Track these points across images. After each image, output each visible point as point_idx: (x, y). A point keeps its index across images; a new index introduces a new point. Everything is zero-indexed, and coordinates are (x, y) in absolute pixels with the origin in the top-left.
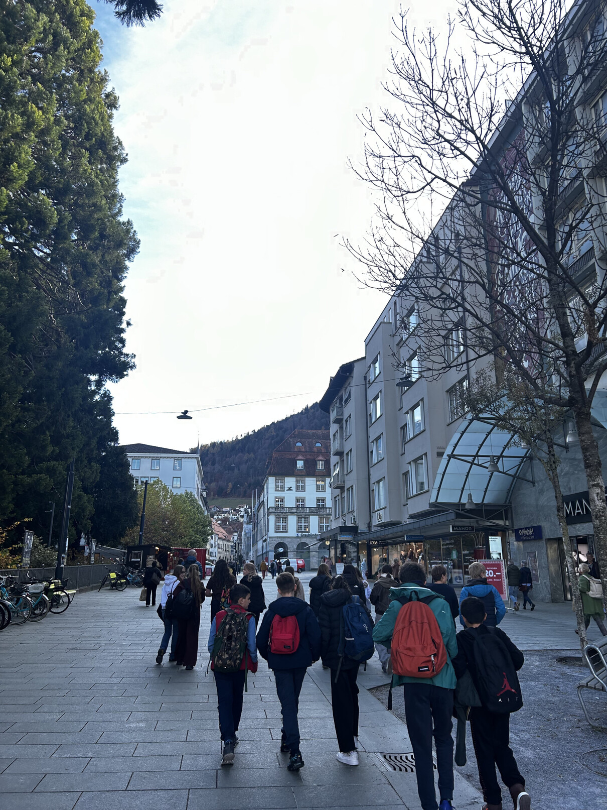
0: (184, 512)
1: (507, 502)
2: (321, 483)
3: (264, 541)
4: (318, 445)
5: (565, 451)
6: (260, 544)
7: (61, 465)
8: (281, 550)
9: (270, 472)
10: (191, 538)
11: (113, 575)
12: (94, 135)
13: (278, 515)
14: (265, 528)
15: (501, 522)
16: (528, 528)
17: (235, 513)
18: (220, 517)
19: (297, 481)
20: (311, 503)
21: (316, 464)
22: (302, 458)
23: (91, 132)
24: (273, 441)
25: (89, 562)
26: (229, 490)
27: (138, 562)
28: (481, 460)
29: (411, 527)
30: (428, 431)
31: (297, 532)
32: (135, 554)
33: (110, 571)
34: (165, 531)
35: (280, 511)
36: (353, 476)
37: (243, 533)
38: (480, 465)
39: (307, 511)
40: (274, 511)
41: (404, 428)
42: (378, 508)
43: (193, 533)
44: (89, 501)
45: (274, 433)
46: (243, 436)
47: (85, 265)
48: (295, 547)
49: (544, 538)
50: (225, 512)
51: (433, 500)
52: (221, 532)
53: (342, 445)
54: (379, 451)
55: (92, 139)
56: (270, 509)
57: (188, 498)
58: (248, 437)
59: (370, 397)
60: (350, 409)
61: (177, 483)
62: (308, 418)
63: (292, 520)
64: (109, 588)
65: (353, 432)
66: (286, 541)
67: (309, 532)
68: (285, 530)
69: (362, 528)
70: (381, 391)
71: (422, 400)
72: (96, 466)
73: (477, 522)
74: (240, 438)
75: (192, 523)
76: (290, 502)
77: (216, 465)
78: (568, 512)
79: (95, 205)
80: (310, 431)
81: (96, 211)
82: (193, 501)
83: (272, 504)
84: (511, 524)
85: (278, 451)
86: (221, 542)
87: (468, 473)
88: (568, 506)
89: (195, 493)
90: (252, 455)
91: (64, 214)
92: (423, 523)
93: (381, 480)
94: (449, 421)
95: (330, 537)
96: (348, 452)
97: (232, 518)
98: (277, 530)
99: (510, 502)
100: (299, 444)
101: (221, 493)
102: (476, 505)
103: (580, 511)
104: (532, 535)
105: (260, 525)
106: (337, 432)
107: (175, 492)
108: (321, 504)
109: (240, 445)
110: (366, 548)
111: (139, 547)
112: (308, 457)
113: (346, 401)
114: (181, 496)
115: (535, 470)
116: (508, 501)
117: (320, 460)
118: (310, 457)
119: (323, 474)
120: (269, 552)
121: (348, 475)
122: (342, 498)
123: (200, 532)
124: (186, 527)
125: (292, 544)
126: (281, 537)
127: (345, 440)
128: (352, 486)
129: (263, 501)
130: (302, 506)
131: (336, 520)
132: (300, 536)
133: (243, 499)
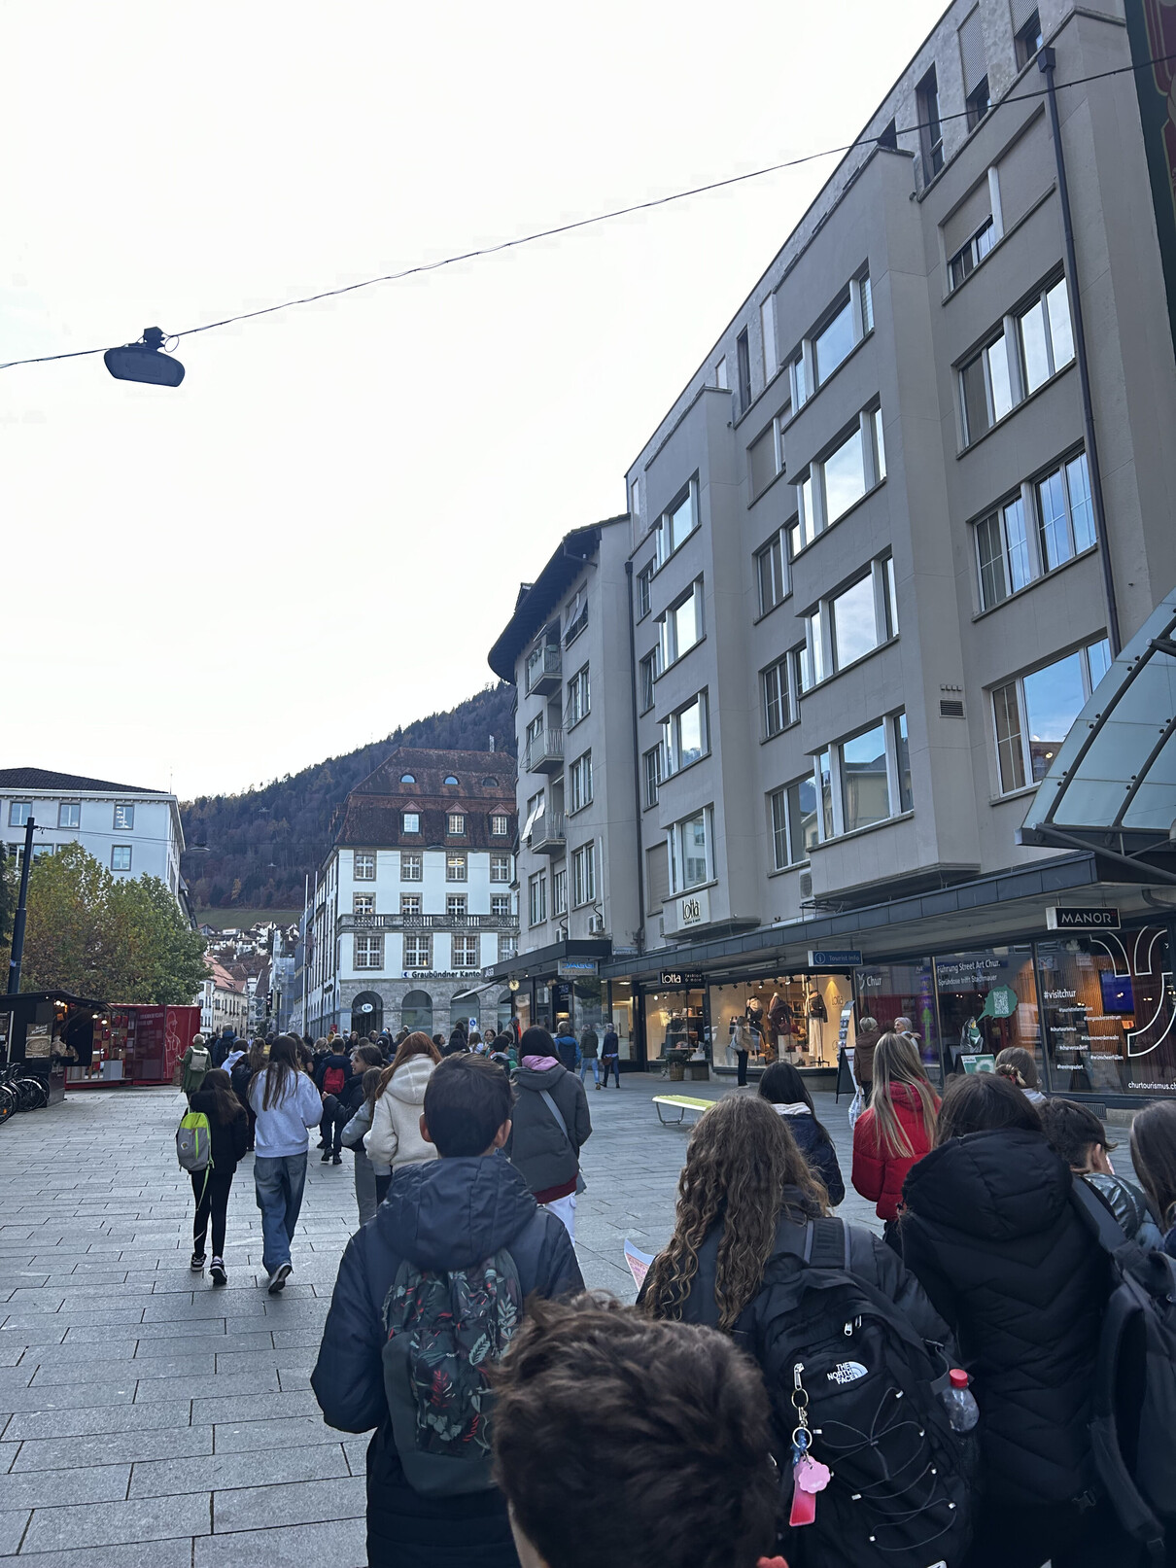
0: (140, 921)
2: (457, 864)
3: (326, 991)
4: (452, 781)
6: (316, 996)
8: (367, 1008)
9: (342, 838)
10: (157, 984)
13: (361, 932)
17: (247, 938)
18: (217, 948)
19: (404, 858)
20: (434, 906)
21: (447, 822)
22: (416, 809)
24: (328, 796)
26: (235, 894)
30: (910, 644)
31: (405, 968)
34: (93, 967)
35: (367, 926)
37: (272, 976)
39: (428, 922)
40: (351, 923)
41: (770, 671)
42: (678, 891)
43: (162, 971)
46: (265, 786)
48: (399, 1000)
50: (228, 938)
51: (1039, 817)
52: (222, 975)
53: (557, 744)
56: (344, 919)
57: (151, 892)
58: (275, 788)
59: (657, 606)
60: (584, 652)
61: (122, 858)
63: (394, 945)
65: (596, 704)
66: (377, 989)
67: (429, 968)
68: (377, 964)
69: (622, 944)
70: (700, 578)
75: (160, 949)
76: (387, 905)
82: (162, 897)
83: (346, 907)
85: (362, 792)
86: (221, 996)
89: (166, 882)
90: (284, 823)
93: (696, 814)
94: (977, 609)
95: (521, 972)
96: (578, 761)
97: (242, 949)
98: (359, 963)
100: (408, 779)
101: (219, 899)
106: (539, 718)
107: (117, 876)
108: (456, 907)
110: (631, 998)
111: (5, 1002)
112: (429, 806)
113: (572, 635)
114: (132, 885)
117: (454, 814)
118: (432, 807)
119: (466, 844)
120: (339, 1013)
121: (579, 817)
122: (554, 877)
123: (180, 969)
124: (145, 958)
125: (394, 994)
126: (368, 981)
127: (565, 731)
128: (592, 841)
129: (324, 904)
130: (415, 912)
131: (535, 931)
132: (410, 976)
133: (268, 910)
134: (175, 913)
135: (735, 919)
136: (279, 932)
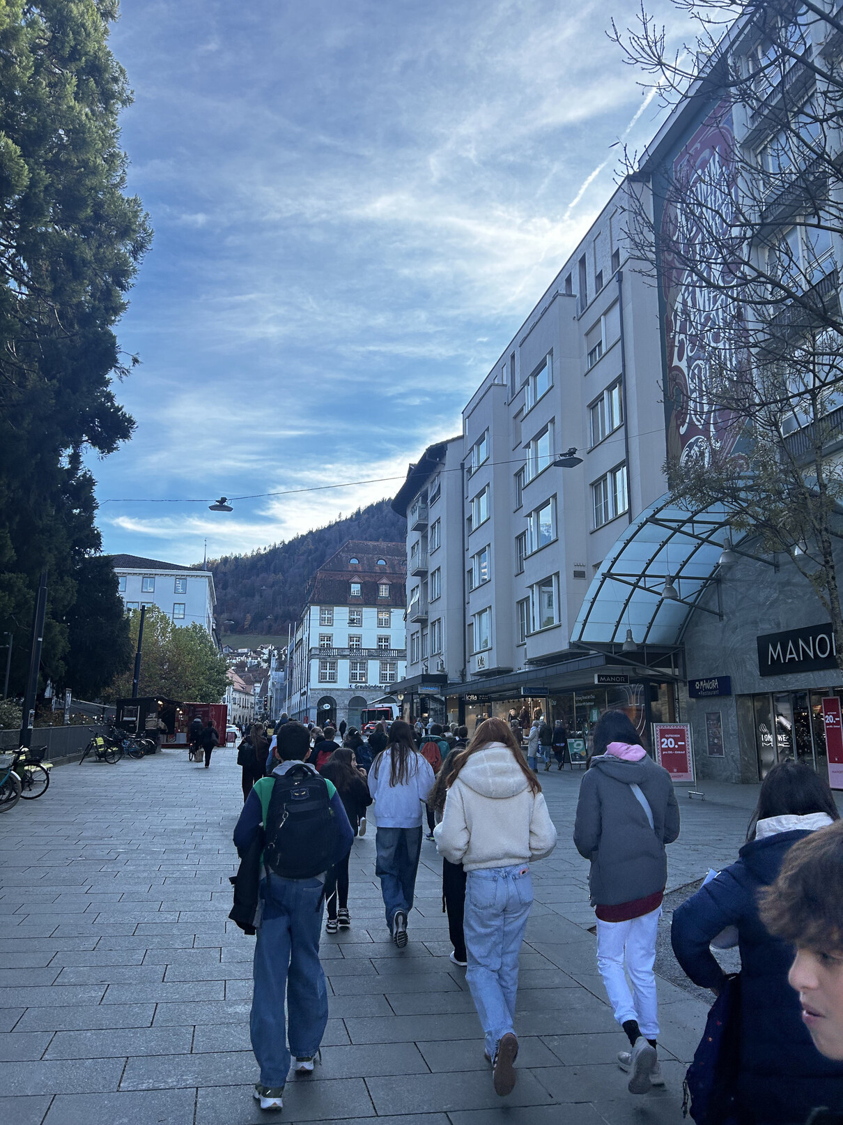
0: (191, 652)
1: (678, 643)
2: (384, 616)
3: (302, 695)
4: (381, 562)
5: (774, 571)
6: (296, 698)
7: (21, 578)
8: (327, 707)
9: (313, 599)
10: (201, 690)
11: (100, 741)
12: (83, 52)
13: (324, 658)
14: (305, 676)
15: (668, 671)
16: (711, 679)
17: (255, 656)
18: (234, 661)
19: (350, 612)
20: (369, 643)
21: (378, 589)
22: (359, 581)
23: (79, 47)
24: (310, 558)
25: (62, 722)
26: (247, 623)
27: (133, 722)
28: (649, 582)
29: (531, 676)
30: (561, 543)
31: (350, 682)
32: (128, 711)
33: (96, 736)
34: (164, 678)
35: (327, 655)
36: (442, 604)
37: (270, 684)
38: (648, 590)
39: (364, 653)
40: (317, 653)
41: (520, 538)
42: (478, 650)
43: (204, 682)
44: (62, 633)
45: (311, 547)
46: (268, 549)
47: (70, 261)
48: (347, 702)
49: (733, 693)
50: (241, 655)
51: (574, 638)
52: (238, 681)
53: (425, 561)
54: (483, 569)
55: (80, 59)
56: (313, 650)
57: (197, 633)
58: (274, 552)
59: (472, 492)
60: (438, 511)
61: (179, 612)
62: (359, 527)
63: (343, 666)
64: (93, 758)
65: (444, 542)
66: (334, 695)
67: (366, 682)
68: (333, 679)
69: (453, 677)
70: (488, 485)
71: (555, 496)
72: (71, 582)
73: (634, 670)
74: (262, 552)
75: (202, 668)
76: (340, 642)
77: (229, 590)
78: (775, 657)
79: (85, 164)
80: (370, 543)
81: (88, 174)
82: (204, 637)
83: (315, 643)
84: (682, 673)
85: (325, 570)
86: (237, 696)
87: (628, 601)
88: (775, 649)
89: (206, 626)
90: (280, 576)
91: (39, 174)
92: (551, 670)
93: (485, 610)
94: (592, 527)
95: (405, 689)
96: (435, 572)
97: (251, 662)
98: (322, 679)
99: (682, 643)
100: (354, 561)
101: (236, 628)
102: (638, 645)
103: (795, 656)
104: (715, 689)
105: (296, 673)
106: (417, 543)
107: (179, 624)
108: (383, 644)
109: (263, 562)
110: (458, 706)
111: (134, 702)
112: (367, 579)
113: (433, 500)
114: (187, 630)
115: (723, 598)
116: (679, 641)
117: (383, 584)
118: (369, 579)
119: (390, 603)
120: (309, 709)
121: (434, 604)
122: (423, 636)
123: (214, 681)
124: (194, 674)
125: (343, 698)
126: (328, 689)
127: (429, 554)
128: (440, 619)
129: (302, 639)
130: (357, 646)
131: (414, 666)
132: (354, 688)
133: (268, 636)
134: (211, 647)
135: (499, 668)
136: (276, 651)
